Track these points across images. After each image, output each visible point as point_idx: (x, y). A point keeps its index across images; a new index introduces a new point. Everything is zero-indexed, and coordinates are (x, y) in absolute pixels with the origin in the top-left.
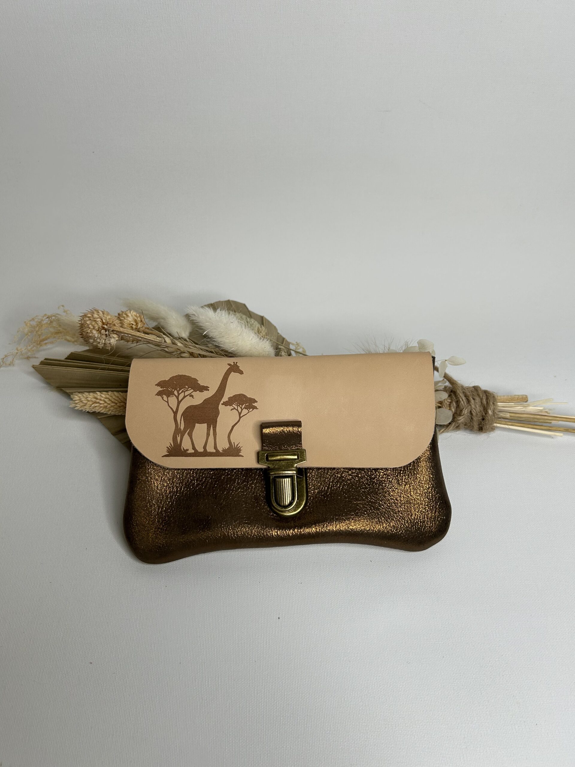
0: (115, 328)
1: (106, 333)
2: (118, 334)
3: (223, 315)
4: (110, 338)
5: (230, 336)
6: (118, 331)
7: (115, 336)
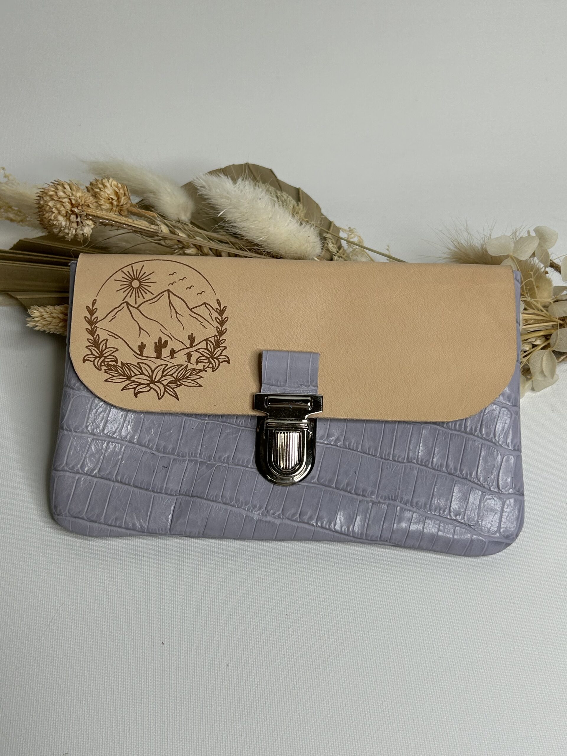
0: (89, 210)
1: (77, 220)
2: (93, 219)
3: (247, 187)
4: (83, 227)
5: (256, 219)
6: (94, 216)
7: (90, 223)
